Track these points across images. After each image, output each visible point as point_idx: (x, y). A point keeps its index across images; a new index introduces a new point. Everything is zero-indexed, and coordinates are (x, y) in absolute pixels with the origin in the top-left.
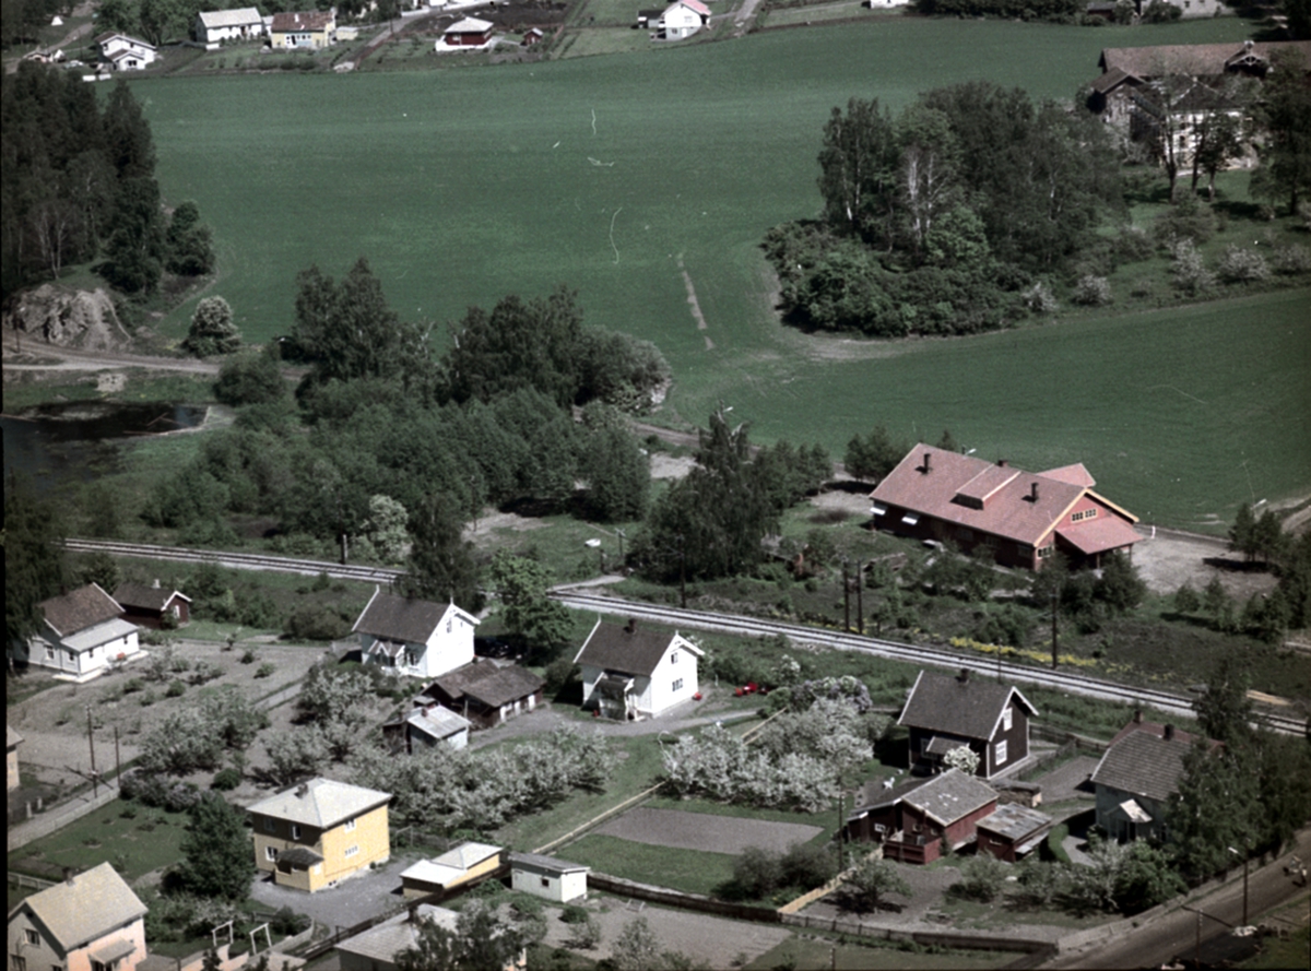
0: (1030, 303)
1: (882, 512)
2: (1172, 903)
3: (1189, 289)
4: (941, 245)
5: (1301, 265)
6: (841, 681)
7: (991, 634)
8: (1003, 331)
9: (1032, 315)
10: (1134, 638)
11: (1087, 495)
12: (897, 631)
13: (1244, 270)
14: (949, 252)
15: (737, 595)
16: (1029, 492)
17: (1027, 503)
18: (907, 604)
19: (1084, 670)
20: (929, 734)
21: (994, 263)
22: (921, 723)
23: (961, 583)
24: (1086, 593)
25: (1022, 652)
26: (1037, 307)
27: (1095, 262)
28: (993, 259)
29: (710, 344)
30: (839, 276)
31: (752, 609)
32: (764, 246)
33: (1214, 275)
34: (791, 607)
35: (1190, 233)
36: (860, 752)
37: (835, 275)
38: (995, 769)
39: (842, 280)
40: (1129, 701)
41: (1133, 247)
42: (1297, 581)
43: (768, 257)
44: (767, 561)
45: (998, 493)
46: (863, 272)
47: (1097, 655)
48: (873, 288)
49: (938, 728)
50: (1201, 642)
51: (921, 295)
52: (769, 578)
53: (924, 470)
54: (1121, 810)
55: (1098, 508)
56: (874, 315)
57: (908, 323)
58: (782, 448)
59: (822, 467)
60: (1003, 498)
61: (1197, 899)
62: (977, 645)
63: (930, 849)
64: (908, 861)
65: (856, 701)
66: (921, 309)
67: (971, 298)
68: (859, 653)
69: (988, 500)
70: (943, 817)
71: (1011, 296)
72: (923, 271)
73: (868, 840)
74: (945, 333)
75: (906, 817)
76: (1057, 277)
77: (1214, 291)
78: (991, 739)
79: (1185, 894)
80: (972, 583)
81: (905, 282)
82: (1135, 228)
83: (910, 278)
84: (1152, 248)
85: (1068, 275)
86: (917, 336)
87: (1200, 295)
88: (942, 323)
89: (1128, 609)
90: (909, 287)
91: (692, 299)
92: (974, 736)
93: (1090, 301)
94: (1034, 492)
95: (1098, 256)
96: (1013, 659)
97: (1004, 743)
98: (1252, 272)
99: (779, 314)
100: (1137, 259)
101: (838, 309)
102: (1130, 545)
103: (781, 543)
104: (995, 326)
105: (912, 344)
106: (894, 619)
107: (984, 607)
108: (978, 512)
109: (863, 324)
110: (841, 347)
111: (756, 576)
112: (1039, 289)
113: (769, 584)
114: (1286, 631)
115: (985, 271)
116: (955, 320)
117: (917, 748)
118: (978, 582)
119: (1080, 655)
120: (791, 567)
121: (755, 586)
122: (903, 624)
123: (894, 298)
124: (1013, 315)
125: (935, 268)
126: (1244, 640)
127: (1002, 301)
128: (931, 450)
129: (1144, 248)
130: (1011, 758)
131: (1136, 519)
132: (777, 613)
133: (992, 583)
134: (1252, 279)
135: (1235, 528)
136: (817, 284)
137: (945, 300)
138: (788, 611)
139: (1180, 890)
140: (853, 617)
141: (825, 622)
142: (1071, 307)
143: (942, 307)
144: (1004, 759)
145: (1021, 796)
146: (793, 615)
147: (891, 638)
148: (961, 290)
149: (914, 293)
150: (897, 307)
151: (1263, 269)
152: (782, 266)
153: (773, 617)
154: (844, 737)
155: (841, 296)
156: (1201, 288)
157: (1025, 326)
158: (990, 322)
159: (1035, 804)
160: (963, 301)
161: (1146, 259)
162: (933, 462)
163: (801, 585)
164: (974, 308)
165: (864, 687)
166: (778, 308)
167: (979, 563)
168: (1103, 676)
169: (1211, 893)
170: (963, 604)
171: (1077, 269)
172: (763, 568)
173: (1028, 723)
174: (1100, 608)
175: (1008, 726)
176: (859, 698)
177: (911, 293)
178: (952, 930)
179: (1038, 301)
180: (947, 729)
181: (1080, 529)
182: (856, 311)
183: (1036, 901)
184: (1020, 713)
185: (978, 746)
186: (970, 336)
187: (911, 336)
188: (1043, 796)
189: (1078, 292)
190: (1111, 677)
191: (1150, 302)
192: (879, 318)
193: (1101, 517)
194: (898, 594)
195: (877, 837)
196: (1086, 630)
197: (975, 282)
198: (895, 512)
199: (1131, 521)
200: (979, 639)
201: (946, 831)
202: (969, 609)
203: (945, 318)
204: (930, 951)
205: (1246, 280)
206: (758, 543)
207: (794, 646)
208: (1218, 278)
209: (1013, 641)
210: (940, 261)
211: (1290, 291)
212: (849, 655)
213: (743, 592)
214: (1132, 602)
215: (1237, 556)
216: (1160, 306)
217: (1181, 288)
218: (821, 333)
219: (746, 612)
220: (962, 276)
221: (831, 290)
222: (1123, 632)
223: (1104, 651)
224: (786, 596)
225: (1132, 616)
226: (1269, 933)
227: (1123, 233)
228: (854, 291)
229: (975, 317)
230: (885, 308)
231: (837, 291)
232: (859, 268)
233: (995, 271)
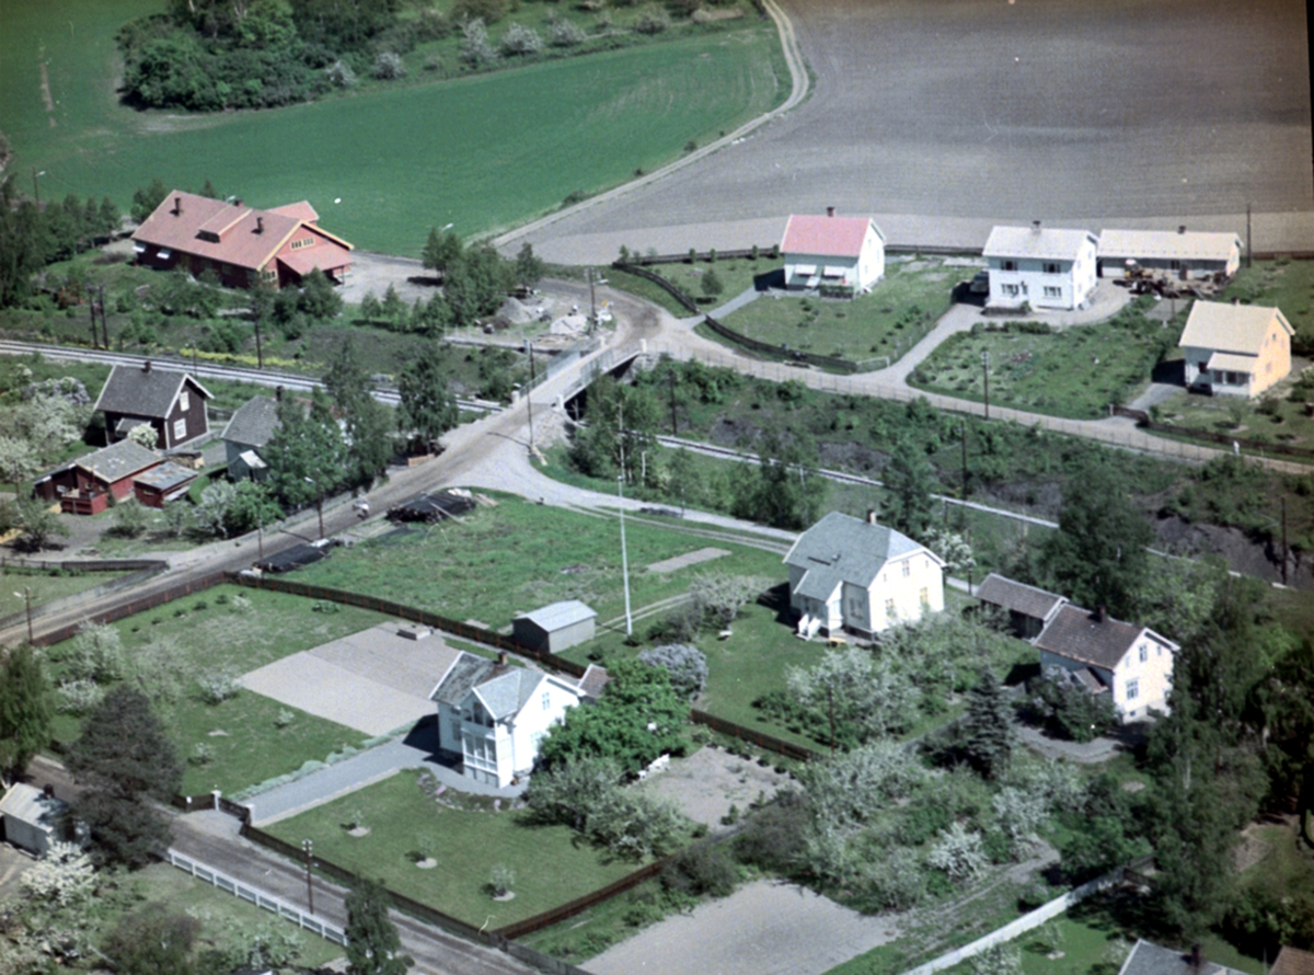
0: (332, 79)
1: (141, 250)
2: (270, 527)
3: (473, 62)
4: (254, 29)
5: (569, 37)
6: (62, 381)
7: (213, 344)
8: (309, 103)
9: (335, 89)
10: (328, 341)
11: (303, 226)
12: (139, 346)
13: (520, 43)
14: (260, 36)
15: (9, 323)
16: (256, 227)
17: (255, 235)
18: (149, 323)
19: (284, 368)
20: (118, 416)
21: (300, 44)
22: (113, 408)
23: (192, 303)
24: (291, 306)
25: (237, 358)
26: (339, 83)
27: (395, 42)
28: (299, 40)
29: (53, 123)
30: (165, 59)
31: (21, 334)
32: (118, 39)
33: (495, 49)
34: (52, 332)
35: (482, 13)
36: (67, 436)
37: (159, 59)
38: (174, 443)
39: (167, 63)
40: (310, 390)
41: (430, 27)
42: (456, 285)
43: (120, 48)
44: (36, 295)
45: (232, 229)
46: (187, 56)
47: (297, 357)
48: (194, 69)
49: (125, 411)
50: (379, 341)
51: (235, 74)
52: (37, 308)
53: (176, 212)
54: (241, 459)
55: (314, 236)
56: (193, 92)
57: (224, 99)
58: (70, 202)
59: (109, 218)
60: (235, 233)
61: (293, 524)
62: (202, 354)
63: (96, 500)
64: (80, 513)
65: (74, 398)
66: (235, 86)
67: (280, 75)
68: (100, 365)
69: (225, 234)
70: (108, 476)
71: (316, 73)
72: (237, 52)
73: (52, 498)
74: (257, 106)
75: (80, 478)
76: (362, 56)
77: (494, 62)
78: (167, 417)
79: (283, 520)
80: (202, 304)
81: (222, 63)
82: (433, 11)
83: (227, 60)
84: (448, 28)
85: (370, 54)
86: (233, 110)
87: (482, 67)
88: (254, 98)
89: (325, 318)
90: (225, 68)
91: (45, 86)
92: (153, 415)
93: (386, 75)
94: (260, 225)
95: (398, 36)
96: (229, 363)
97: (183, 421)
98: (527, 46)
99: (118, 97)
100: (436, 38)
101: (165, 89)
102: (342, 267)
103: (47, 278)
104: (301, 99)
105: (228, 117)
106: (137, 337)
107: (209, 322)
108: (216, 245)
109: (184, 101)
110: (166, 121)
111: (27, 308)
112: (341, 66)
113: (37, 313)
114: (446, 329)
115: (292, 51)
116: (265, 95)
117: (111, 428)
118: (206, 302)
119: (284, 357)
120: (55, 298)
121: (25, 316)
122: (143, 341)
123: (212, 77)
124: (319, 89)
125: (248, 51)
126: (415, 337)
127: (308, 77)
128: (182, 195)
129: (441, 28)
130: (190, 435)
131: (351, 246)
132: (41, 337)
133: (217, 302)
134: (529, 52)
135: (427, 248)
136: (145, 68)
137: (257, 77)
138: (50, 335)
139: (278, 517)
140: (100, 336)
141: (80, 342)
142: (369, 81)
143: (253, 84)
144: (184, 434)
145: (186, 461)
146: (55, 339)
147: (133, 352)
148: (271, 69)
149: (231, 72)
150: (214, 85)
151: (536, 42)
152: (128, 55)
153: (39, 341)
154: (56, 424)
155: (168, 77)
156: (483, 60)
157: (330, 98)
158: (296, 95)
159: (197, 466)
160: (272, 78)
161: (443, 38)
162: (183, 206)
163: (63, 313)
164: (282, 84)
165: (81, 386)
166: (119, 91)
167: (207, 285)
168: (300, 373)
169: (306, 519)
170: (194, 321)
171: (378, 48)
172: (32, 300)
173: (206, 405)
174: (301, 318)
175: (185, 406)
176: (77, 395)
177: (226, 72)
178: (97, 558)
179: (339, 77)
180: (133, 411)
181: (299, 255)
182: (178, 90)
183: (171, 535)
184: (198, 398)
185: (158, 423)
186: (279, 108)
187: (227, 110)
188: (205, 460)
189: (376, 69)
190: (306, 373)
191: (438, 74)
192: (197, 96)
193: (319, 244)
194: (141, 315)
195: (58, 496)
196: (291, 338)
197: (284, 61)
198: (153, 249)
199: (346, 248)
200: (206, 350)
201: (112, 488)
202: (198, 325)
203: (256, 92)
204: (72, 575)
205: (523, 53)
206: (27, 279)
207: (46, 362)
208: (501, 51)
209: (231, 349)
210: (253, 43)
211: (561, 61)
212: (91, 366)
213: (15, 322)
214: (331, 313)
215: (433, 274)
216: (447, 78)
217: (467, 62)
218: (150, 110)
219: (17, 338)
220: (271, 57)
221: (158, 72)
222: (319, 337)
223: (303, 353)
224: (50, 322)
225: (328, 323)
226: (338, 544)
227: (423, 15)
228: (178, 73)
229: (284, 92)
230: (203, 86)
231: (164, 73)
232: (183, 53)
233: (302, 52)
